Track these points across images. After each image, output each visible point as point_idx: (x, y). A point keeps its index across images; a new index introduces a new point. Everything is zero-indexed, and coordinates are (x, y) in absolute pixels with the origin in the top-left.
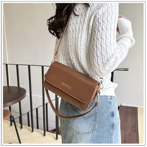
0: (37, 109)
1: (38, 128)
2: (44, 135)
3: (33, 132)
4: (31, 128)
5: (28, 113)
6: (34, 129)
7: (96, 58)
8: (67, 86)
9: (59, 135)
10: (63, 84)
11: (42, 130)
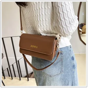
0: (13, 65)
1: (15, 76)
2: (20, 80)
3: (13, 80)
4: (11, 77)
5: (7, 69)
6: (13, 77)
7: (60, 21)
8: (35, 47)
9: (29, 78)
10: (32, 46)
11: (18, 77)
